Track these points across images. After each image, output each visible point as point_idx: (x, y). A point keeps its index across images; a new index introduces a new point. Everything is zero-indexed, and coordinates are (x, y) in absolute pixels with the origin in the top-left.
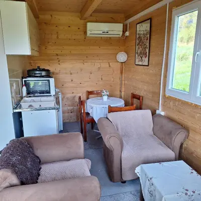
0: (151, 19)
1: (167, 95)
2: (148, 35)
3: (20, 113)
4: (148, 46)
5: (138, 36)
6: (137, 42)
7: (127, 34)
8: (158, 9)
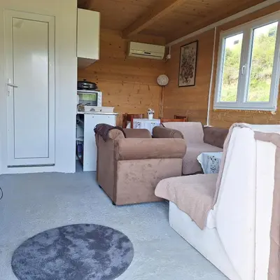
0: (197, 41)
1: (215, 108)
2: (195, 57)
3: (83, 115)
4: (194, 67)
5: (182, 58)
6: (182, 63)
7: (169, 57)
8: (205, 32)
